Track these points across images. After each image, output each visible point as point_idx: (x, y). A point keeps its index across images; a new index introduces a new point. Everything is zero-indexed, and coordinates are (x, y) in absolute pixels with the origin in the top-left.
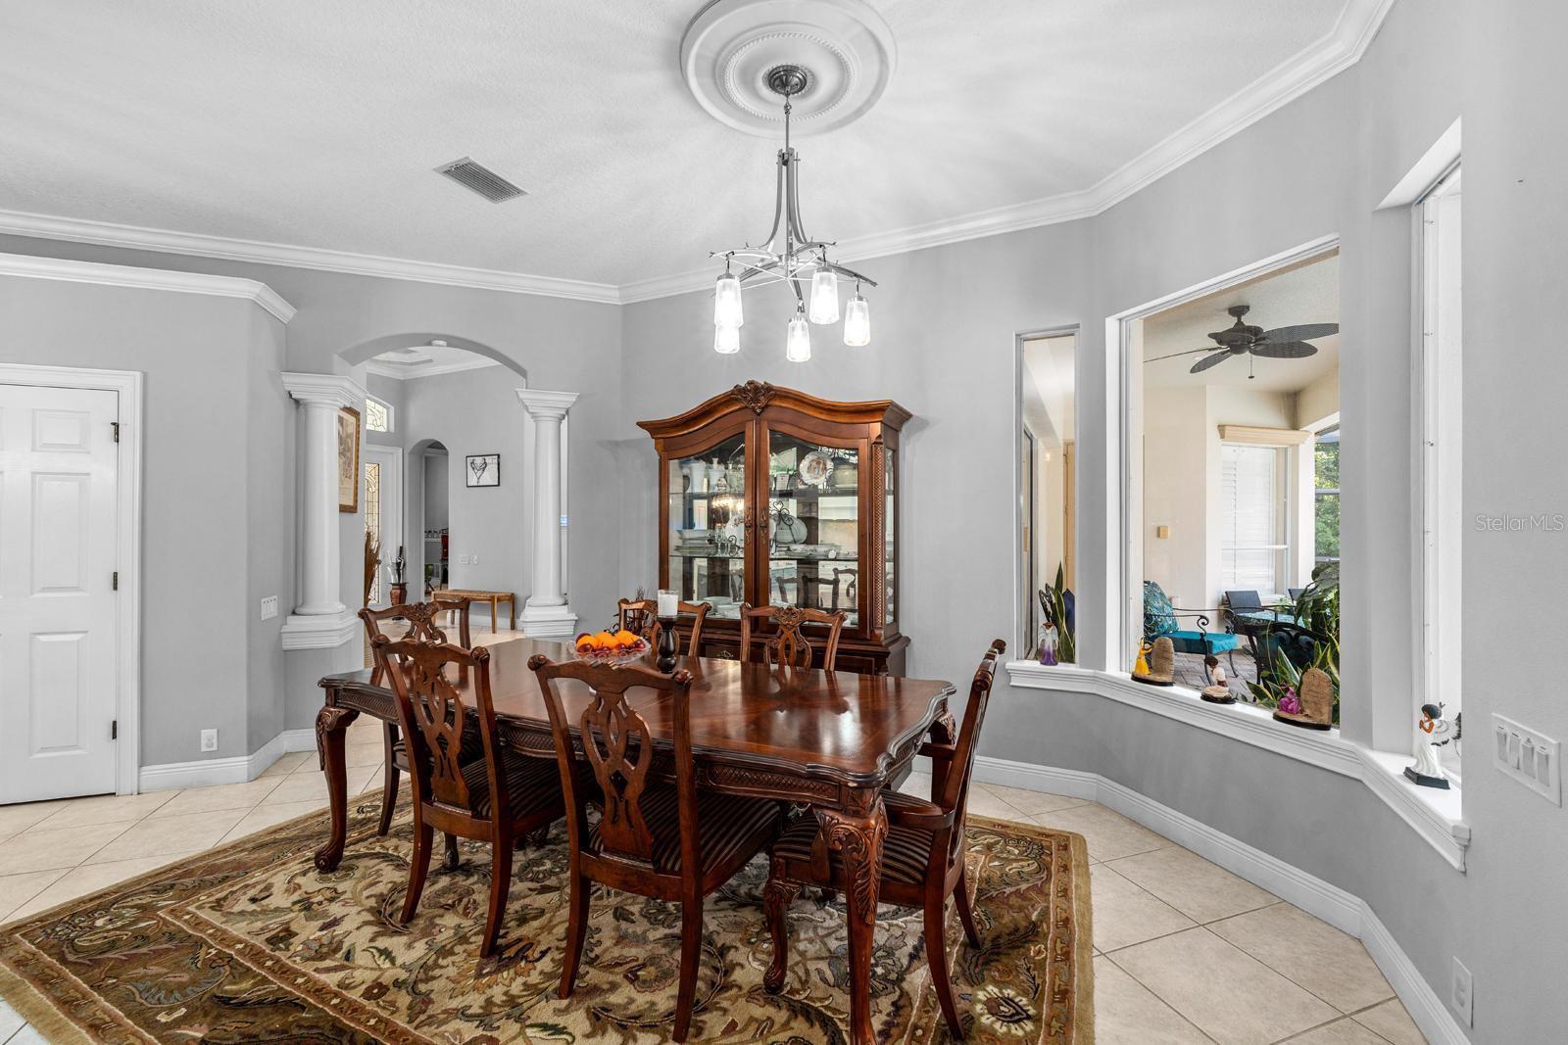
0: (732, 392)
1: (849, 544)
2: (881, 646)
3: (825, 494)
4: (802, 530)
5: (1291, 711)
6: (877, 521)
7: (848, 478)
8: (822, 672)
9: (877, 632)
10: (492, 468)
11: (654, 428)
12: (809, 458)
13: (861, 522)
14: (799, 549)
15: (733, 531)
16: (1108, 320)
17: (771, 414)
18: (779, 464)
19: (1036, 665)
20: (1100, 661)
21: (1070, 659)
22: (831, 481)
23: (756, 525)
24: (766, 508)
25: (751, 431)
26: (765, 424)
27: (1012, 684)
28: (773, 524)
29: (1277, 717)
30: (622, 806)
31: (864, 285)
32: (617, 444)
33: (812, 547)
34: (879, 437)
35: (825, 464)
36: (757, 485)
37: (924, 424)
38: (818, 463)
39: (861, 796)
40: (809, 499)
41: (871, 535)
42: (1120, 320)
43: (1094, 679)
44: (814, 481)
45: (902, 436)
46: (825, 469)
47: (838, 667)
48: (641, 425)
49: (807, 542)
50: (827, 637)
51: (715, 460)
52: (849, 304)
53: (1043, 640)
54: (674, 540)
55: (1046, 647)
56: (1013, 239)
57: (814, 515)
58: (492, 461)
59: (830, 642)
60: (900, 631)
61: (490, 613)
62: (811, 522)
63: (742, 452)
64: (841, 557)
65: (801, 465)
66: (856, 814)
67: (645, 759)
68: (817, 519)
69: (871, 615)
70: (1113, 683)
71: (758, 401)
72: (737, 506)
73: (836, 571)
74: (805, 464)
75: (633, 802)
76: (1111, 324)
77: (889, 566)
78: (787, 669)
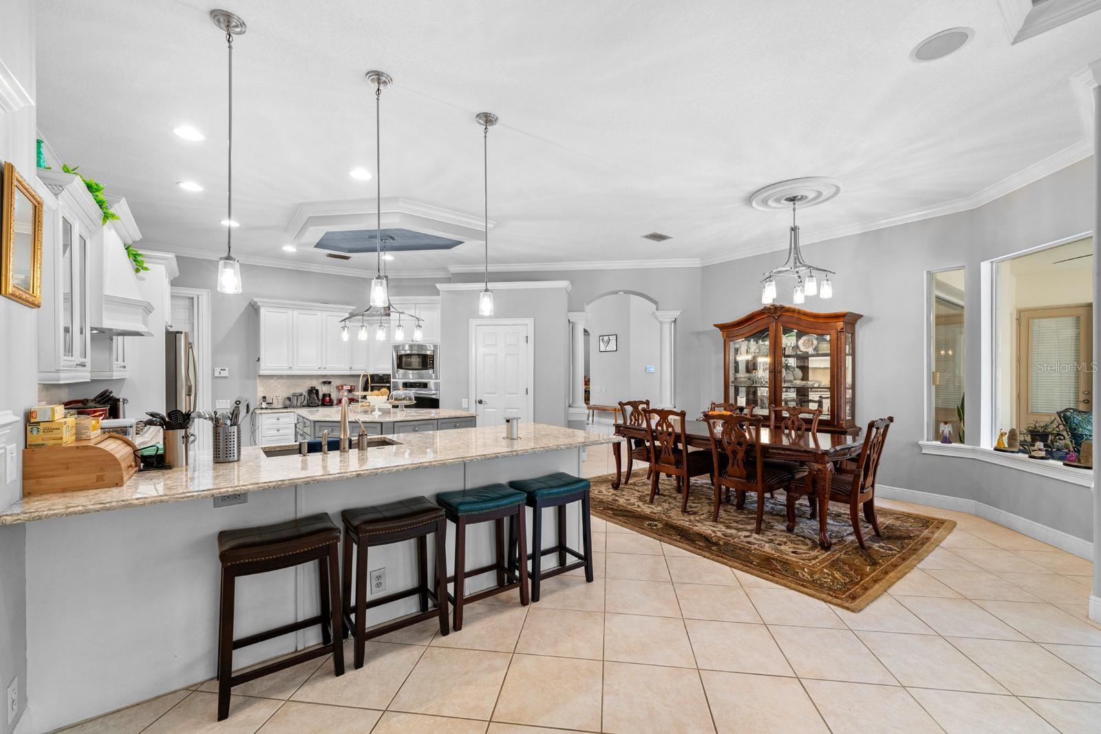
0: (763, 310)
1: (825, 380)
2: (843, 428)
3: (813, 356)
4: (799, 373)
5: (1072, 461)
6: (841, 370)
7: (825, 347)
8: (810, 433)
9: (841, 422)
10: (613, 342)
11: (723, 327)
12: (804, 338)
13: (832, 368)
14: (799, 383)
15: (763, 374)
16: (983, 264)
17: (783, 319)
18: (788, 341)
19: (938, 443)
20: (977, 440)
21: (962, 441)
22: (816, 349)
23: (775, 371)
24: (781, 363)
25: (773, 326)
26: (780, 324)
27: (923, 452)
28: (783, 370)
29: (1065, 464)
30: (735, 461)
31: (829, 274)
32: (699, 333)
33: (805, 382)
34: (842, 329)
35: (812, 342)
36: (776, 351)
37: (870, 320)
38: (809, 341)
39: (823, 457)
40: (803, 358)
41: (837, 375)
42: (992, 262)
43: (973, 450)
44: (807, 350)
45: (857, 326)
46: (812, 344)
47: (819, 431)
48: (716, 326)
49: (803, 379)
50: (812, 424)
51: (752, 340)
52: (822, 282)
53: (943, 431)
54: (731, 378)
55: (945, 434)
56: (924, 223)
57: (806, 365)
58: (613, 338)
59: (813, 425)
60: (856, 424)
61: (614, 417)
62: (804, 369)
63: (767, 335)
64: (821, 386)
65: (799, 343)
66: (821, 463)
67: (744, 447)
68: (808, 367)
69: (838, 414)
70: (984, 452)
71: (776, 313)
72: (764, 361)
73: (820, 397)
74: (801, 342)
75: (740, 460)
76: (985, 267)
77: (849, 392)
78: (793, 432)
